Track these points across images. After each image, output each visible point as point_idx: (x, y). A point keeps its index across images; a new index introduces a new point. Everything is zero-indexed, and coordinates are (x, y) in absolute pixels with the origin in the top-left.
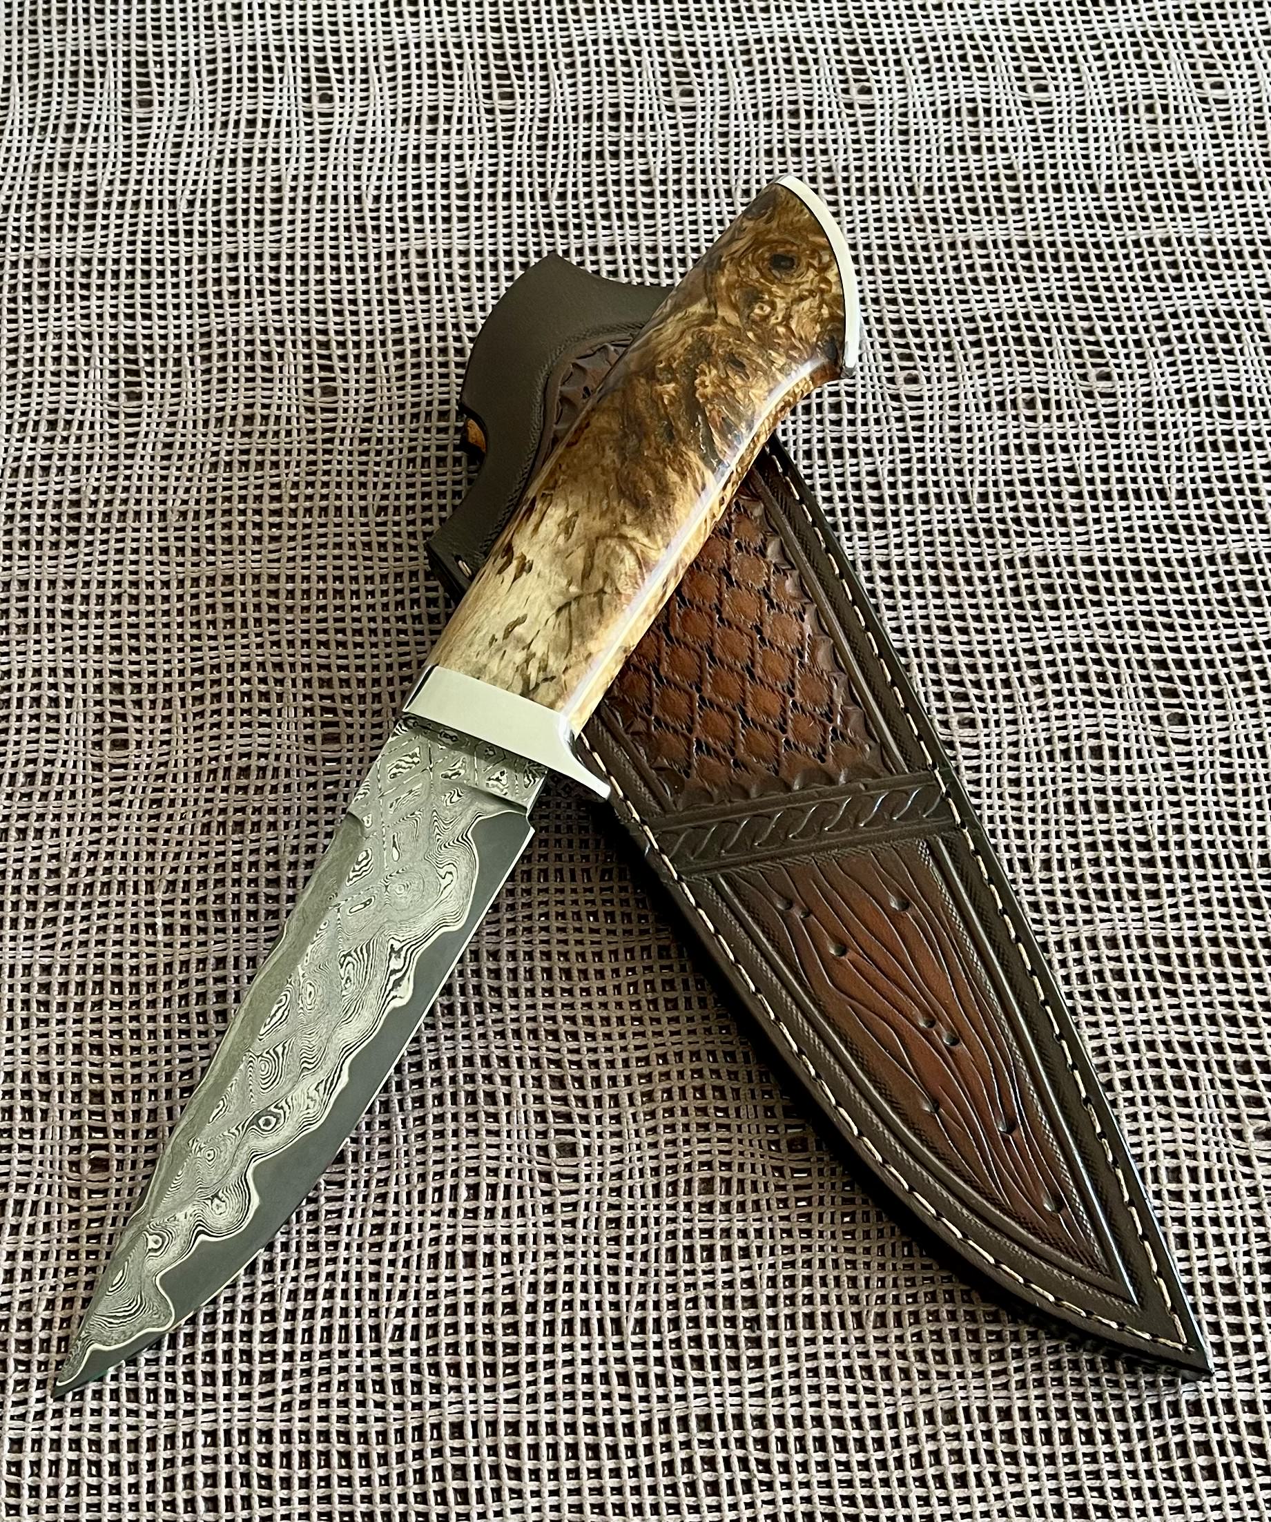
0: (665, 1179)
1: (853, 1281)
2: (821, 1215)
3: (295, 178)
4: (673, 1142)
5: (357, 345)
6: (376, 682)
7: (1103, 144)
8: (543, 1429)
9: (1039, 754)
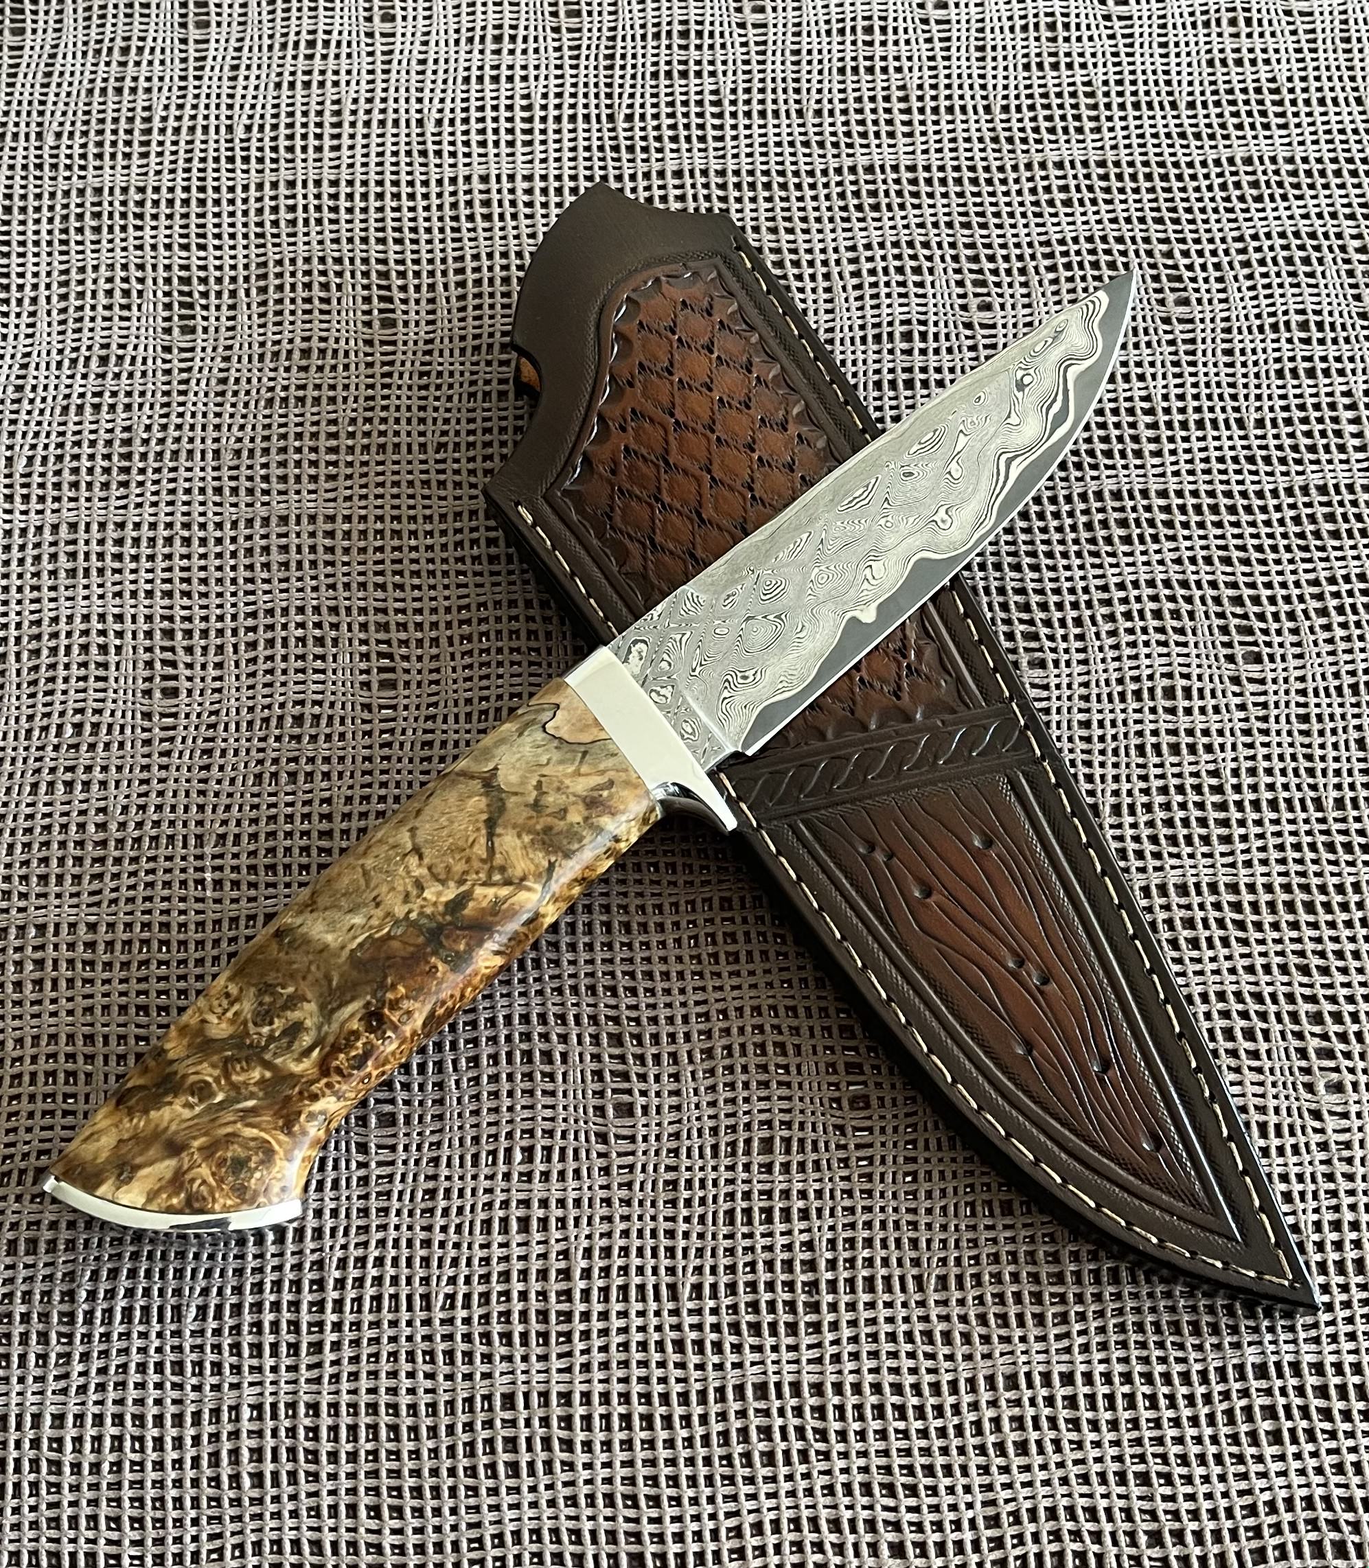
0: (724, 1139)
1: (914, 1243)
2: (882, 1175)
3: (355, 101)
4: (733, 1101)
5: (417, 274)
6: (434, 625)
7: (1184, 59)
8: (596, 1399)
9: (1110, 695)
